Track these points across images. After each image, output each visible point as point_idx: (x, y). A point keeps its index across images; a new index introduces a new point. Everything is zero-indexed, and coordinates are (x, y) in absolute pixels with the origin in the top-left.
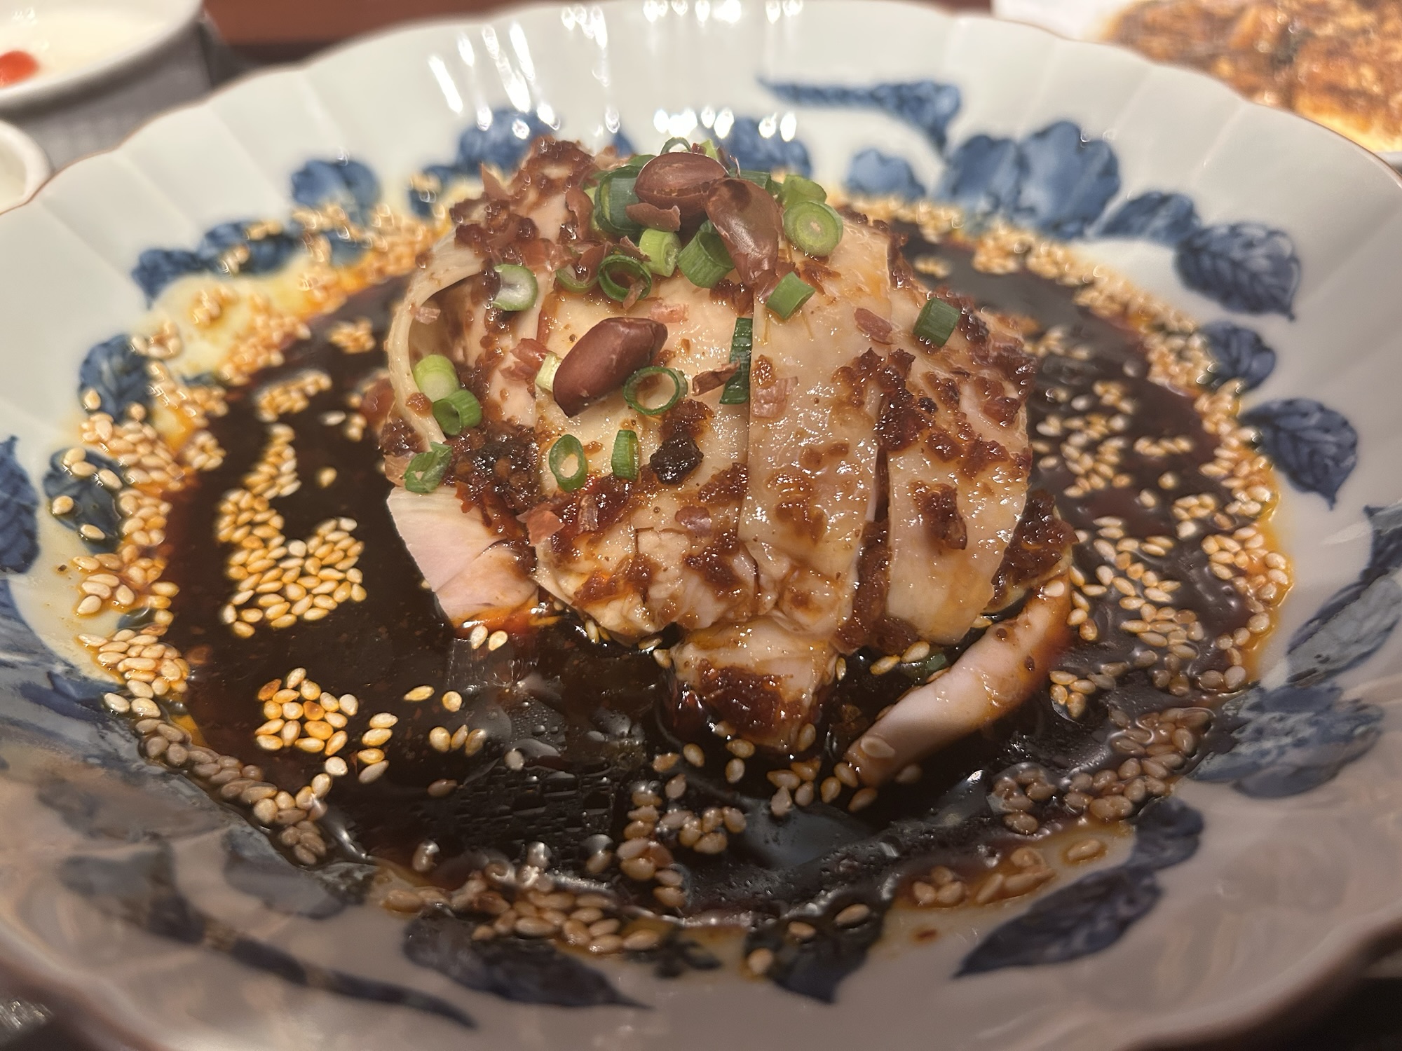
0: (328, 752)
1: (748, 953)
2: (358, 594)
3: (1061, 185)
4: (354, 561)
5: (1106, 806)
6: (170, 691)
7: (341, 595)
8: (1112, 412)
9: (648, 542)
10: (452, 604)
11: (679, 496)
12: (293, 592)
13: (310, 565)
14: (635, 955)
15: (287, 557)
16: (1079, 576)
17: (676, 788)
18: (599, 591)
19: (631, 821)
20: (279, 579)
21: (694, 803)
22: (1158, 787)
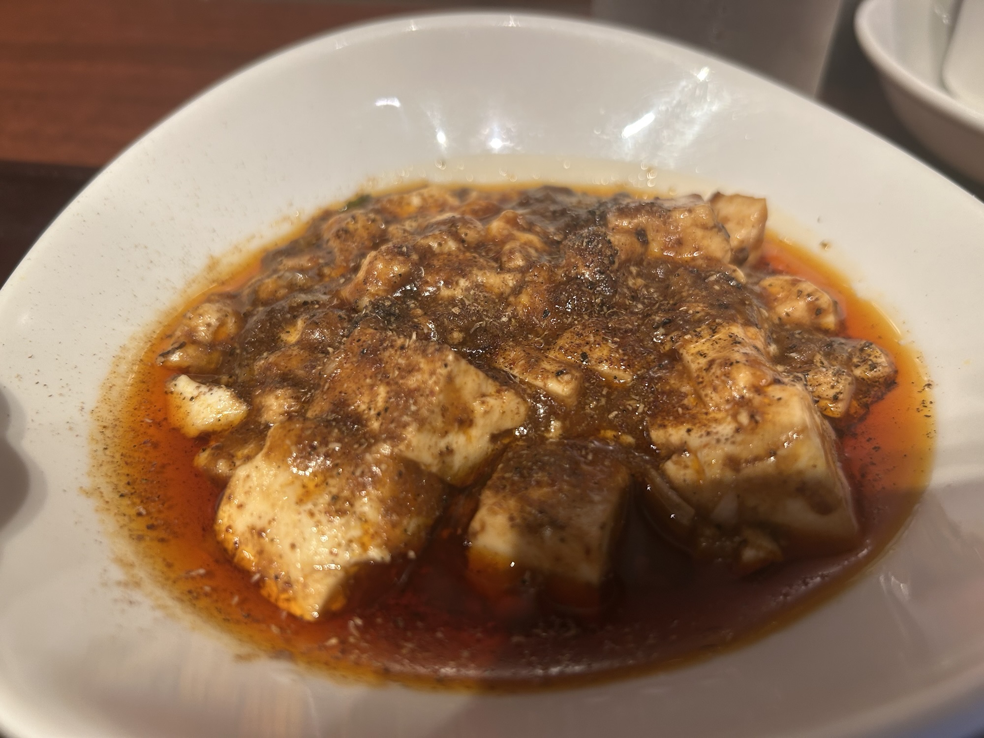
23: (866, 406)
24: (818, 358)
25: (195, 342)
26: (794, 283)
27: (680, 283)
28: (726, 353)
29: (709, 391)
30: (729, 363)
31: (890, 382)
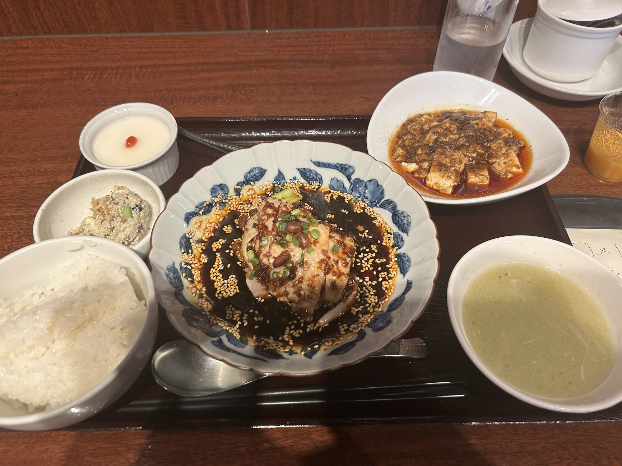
0: (237, 321)
1: (302, 351)
2: (238, 291)
3: (373, 193)
4: (236, 284)
5: (355, 331)
6: (210, 310)
7: (235, 291)
8: (373, 252)
9: (288, 289)
10: (255, 295)
11: (293, 282)
12: (227, 291)
13: (229, 285)
14: (286, 352)
15: (224, 283)
16: (359, 289)
17: (293, 327)
18: (280, 295)
19: (285, 332)
20: (224, 288)
21: (295, 329)
22: (363, 328)
23: (520, 152)
24: (512, 144)
25: (400, 156)
26: (505, 130)
27: (487, 133)
28: (500, 146)
29: (498, 152)
30: (501, 147)
31: (524, 147)
